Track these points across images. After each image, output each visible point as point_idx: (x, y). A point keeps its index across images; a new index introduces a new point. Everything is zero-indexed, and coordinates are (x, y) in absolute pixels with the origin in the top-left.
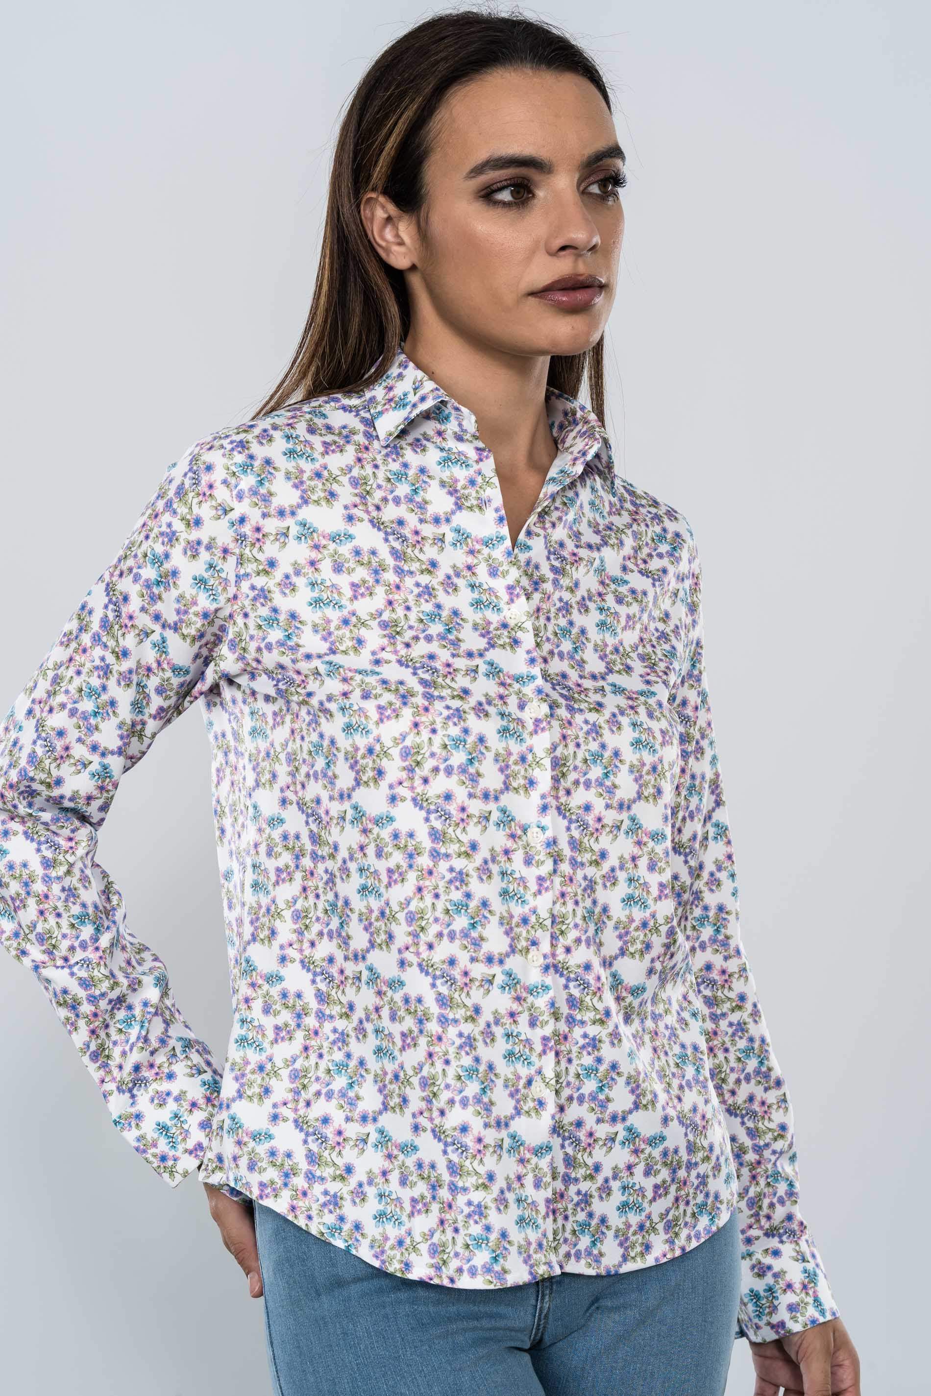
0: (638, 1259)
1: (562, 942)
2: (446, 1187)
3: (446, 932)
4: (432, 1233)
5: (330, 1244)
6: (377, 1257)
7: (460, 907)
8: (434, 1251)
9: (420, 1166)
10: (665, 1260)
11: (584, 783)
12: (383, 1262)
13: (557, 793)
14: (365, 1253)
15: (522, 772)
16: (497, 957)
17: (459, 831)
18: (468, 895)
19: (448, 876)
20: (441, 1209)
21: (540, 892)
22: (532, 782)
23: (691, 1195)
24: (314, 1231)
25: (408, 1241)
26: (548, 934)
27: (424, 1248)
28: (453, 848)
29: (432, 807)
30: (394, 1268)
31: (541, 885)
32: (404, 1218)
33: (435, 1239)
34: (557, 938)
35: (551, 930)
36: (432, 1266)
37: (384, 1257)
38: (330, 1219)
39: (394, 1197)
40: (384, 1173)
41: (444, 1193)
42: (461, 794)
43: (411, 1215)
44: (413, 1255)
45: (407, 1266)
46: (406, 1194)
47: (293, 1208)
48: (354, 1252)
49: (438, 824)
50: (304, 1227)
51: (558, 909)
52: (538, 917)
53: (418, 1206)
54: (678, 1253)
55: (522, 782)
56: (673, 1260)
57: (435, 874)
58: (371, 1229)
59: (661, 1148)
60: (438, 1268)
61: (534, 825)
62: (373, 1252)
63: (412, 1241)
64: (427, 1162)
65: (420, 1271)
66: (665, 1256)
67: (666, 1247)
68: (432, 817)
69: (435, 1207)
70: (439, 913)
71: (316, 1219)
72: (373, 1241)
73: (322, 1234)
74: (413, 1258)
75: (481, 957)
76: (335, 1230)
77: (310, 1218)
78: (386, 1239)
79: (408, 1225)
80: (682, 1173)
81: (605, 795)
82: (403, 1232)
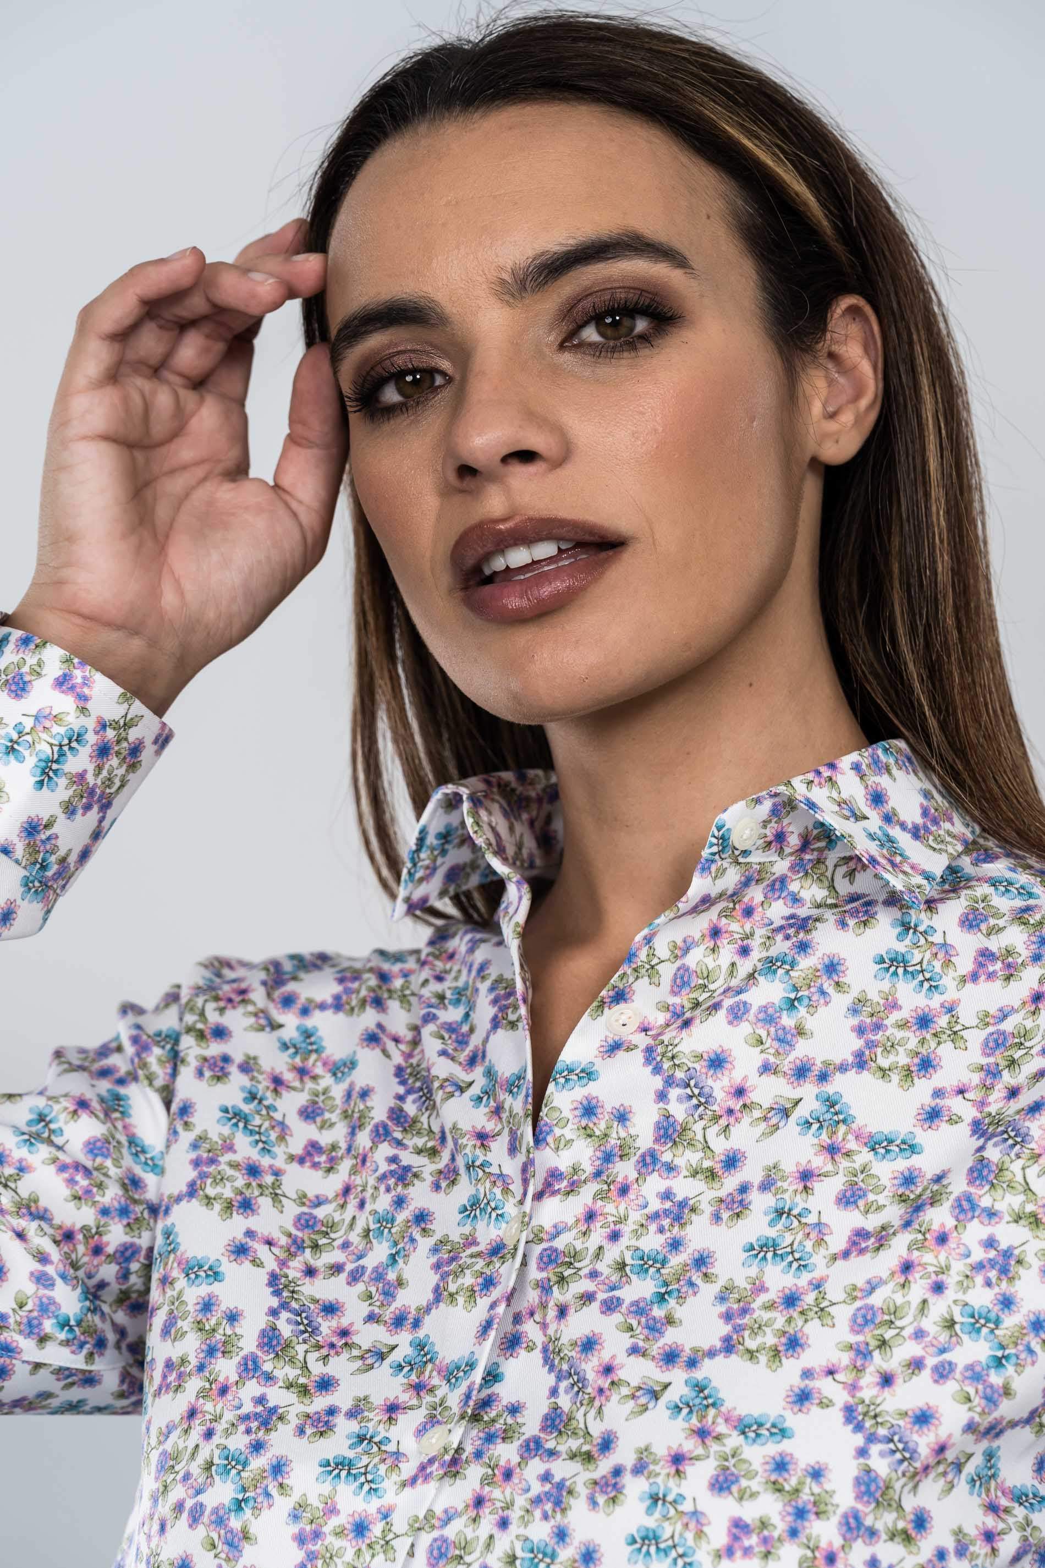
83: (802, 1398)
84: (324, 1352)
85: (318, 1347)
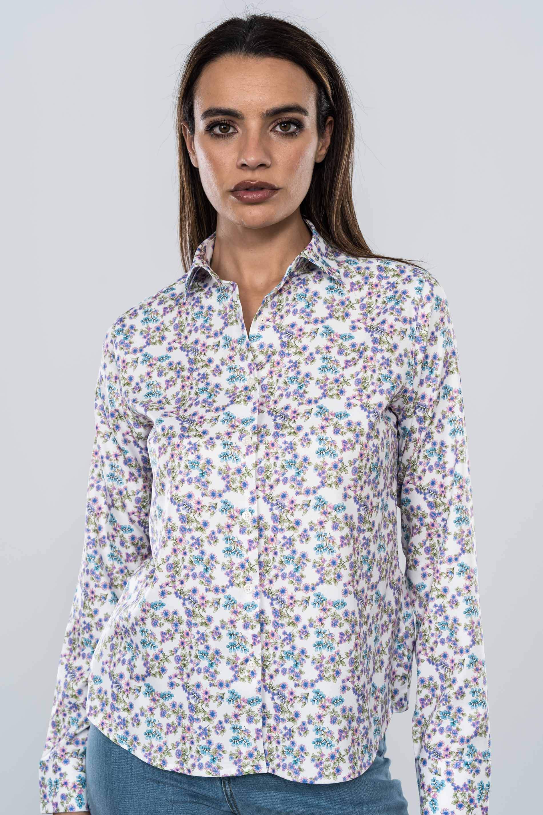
0: (331, 777)
1: (268, 577)
2: (187, 718)
3: (191, 574)
4: (178, 744)
5: (120, 746)
6: (146, 757)
7: (199, 559)
8: (179, 754)
9: (174, 705)
10: (349, 779)
11: (283, 480)
12: (150, 760)
13: (264, 488)
14: (139, 754)
15: (239, 479)
16: (220, 588)
17: (196, 516)
18: (203, 553)
19: (191, 542)
20: (183, 731)
21: (250, 549)
22: (245, 485)
23: (360, 740)
24: (111, 738)
25: (164, 748)
26: (258, 574)
27: (173, 752)
28: (193, 526)
29: (181, 503)
30: (156, 763)
31: (250, 545)
32: (163, 735)
33: (180, 748)
34: (264, 575)
35: (258, 572)
36: (178, 762)
37: (151, 757)
38: (121, 732)
39: (157, 722)
40: (151, 709)
41: (186, 722)
42: (197, 494)
43: (167, 733)
44: (167, 756)
45: (164, 762)
46: (164, 721)
47: (103, 724)
48: (133, 753)
49: (184, 512)
50: (106, 735)
51: (263, 558)
52: (250, 564)
53: (171, 728)
54: (357, 775)
55: (238, 485)
56: (354, 780)
57: (184, 541)
58: (143, 740)
59: (341, 706)
60: (182, 764)
61: (247, 509)
62: (144, 754)
63: (167, 748)
64: (178, 703)
65: (172, 765)
66: (349, 776)
67: (351, 771)
68: (181, 508)
69: (180, 730)
70: (187, 563)
71: (114, 732)
72: (144, 747)
73: (116, 740)
74: (167, 757)
75: (212, 589)
76: (124, 739)
77: (110, 730)
78: (152, 746)
79: (164, 739)
80: (354, 724)
81: (296, 486)
82: (162, 743)
83: (349, 405)
84: (199, 424)
85: (197, 424)
